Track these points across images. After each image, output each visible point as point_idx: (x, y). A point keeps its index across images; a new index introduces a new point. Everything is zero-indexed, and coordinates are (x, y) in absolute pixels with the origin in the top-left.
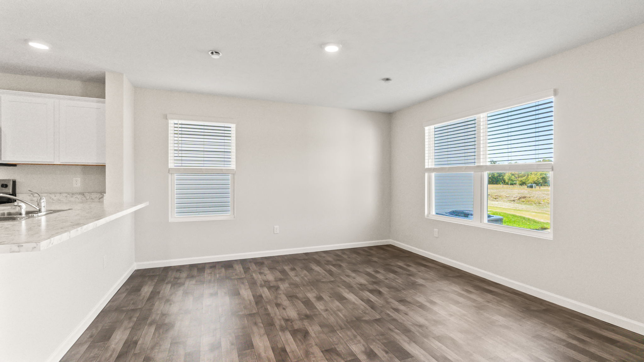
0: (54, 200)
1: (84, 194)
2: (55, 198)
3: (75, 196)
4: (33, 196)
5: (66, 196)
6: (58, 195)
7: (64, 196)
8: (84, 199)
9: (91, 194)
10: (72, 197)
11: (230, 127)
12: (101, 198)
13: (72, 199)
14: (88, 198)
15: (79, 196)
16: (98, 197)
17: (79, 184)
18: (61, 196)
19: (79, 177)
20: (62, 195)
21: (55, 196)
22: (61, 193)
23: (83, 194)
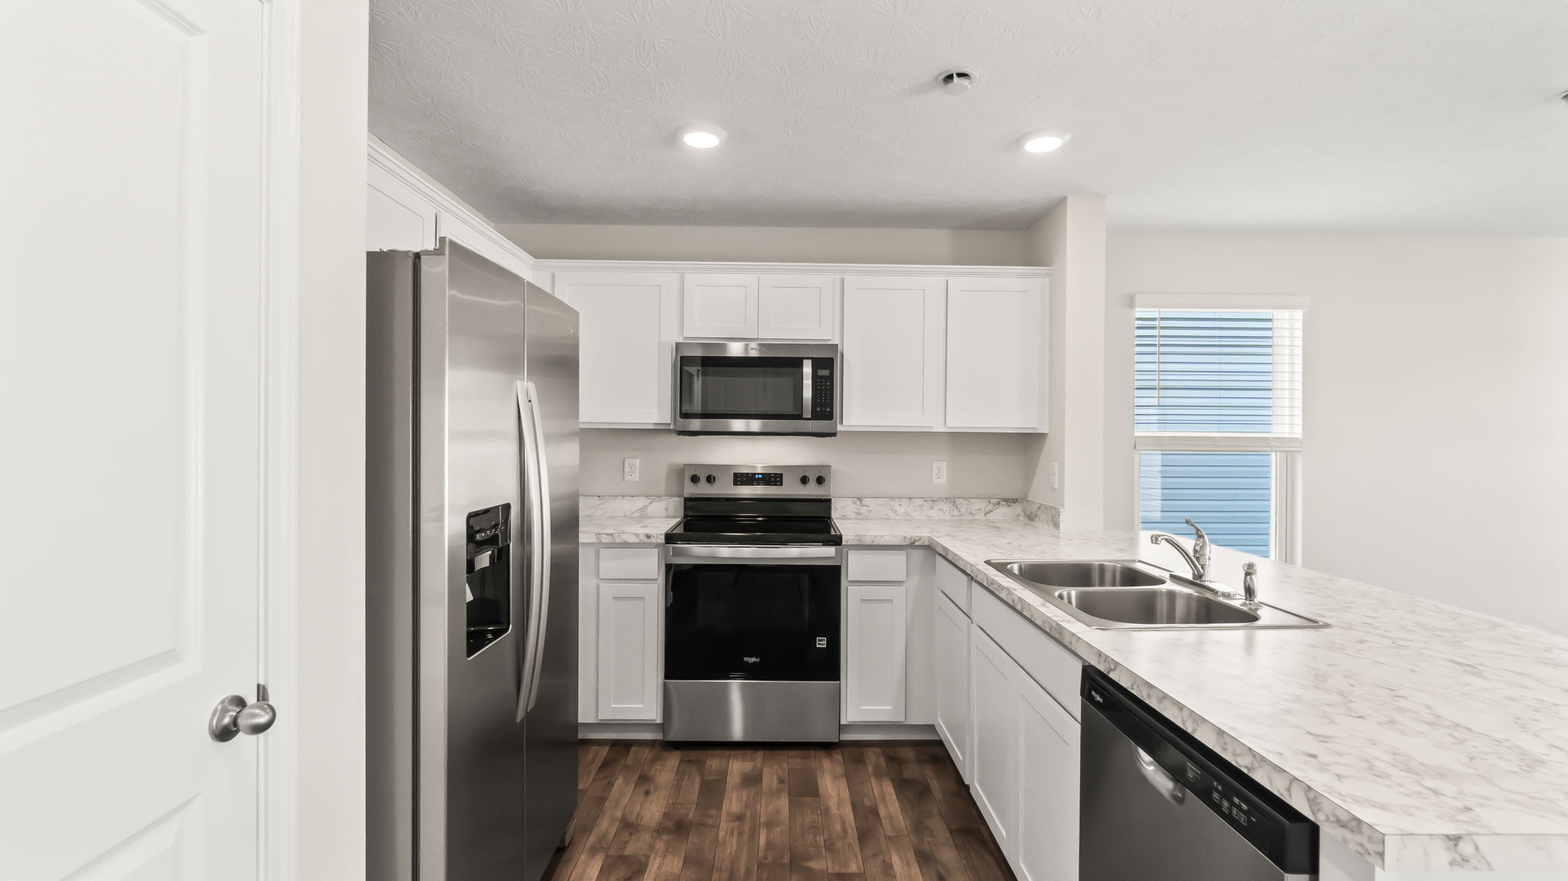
0: (898, 515)
1: (954, 502)
2: (900, 510)
3: (938, 507)
4: (861, 503)
5: (921, 506)
6: (905, 502)
7: (917, 504)
8: (956, 513)
9: (969, 501)
10: (931, 508)
11: (1270, 320)
12: (990, 512)
13: (933, 513)
14: (963, 510)
15: (946, 507)
16: (983, 509)
17: (944, 480)
18: (912, 504)
19: (945, 461)
20: (914, 503)
21: (900, 505)
22: (910, 498)
23: (952, 500)
